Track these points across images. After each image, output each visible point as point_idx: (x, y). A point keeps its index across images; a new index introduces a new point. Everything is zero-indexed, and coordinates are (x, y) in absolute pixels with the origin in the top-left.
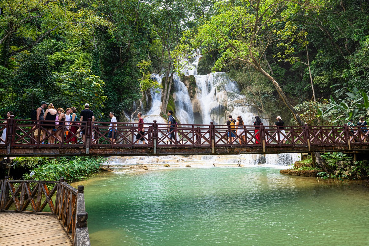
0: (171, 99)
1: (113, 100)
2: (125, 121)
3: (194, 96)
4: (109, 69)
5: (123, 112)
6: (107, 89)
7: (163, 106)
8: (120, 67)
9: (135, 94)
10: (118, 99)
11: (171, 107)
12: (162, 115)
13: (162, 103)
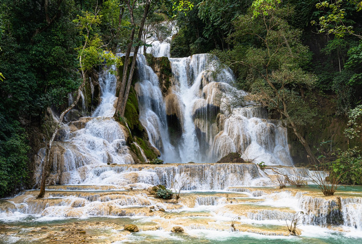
0: (132, 92)
1: (27, 88)
3: (168, 89)
4: (23, 31)
6: (16, 66)
7: (120, 102)
8: (45, 31)
9: (70, 80)
10: (39, 86)
11: (132, 105)
12: (117, 118)
13: (117, 98)
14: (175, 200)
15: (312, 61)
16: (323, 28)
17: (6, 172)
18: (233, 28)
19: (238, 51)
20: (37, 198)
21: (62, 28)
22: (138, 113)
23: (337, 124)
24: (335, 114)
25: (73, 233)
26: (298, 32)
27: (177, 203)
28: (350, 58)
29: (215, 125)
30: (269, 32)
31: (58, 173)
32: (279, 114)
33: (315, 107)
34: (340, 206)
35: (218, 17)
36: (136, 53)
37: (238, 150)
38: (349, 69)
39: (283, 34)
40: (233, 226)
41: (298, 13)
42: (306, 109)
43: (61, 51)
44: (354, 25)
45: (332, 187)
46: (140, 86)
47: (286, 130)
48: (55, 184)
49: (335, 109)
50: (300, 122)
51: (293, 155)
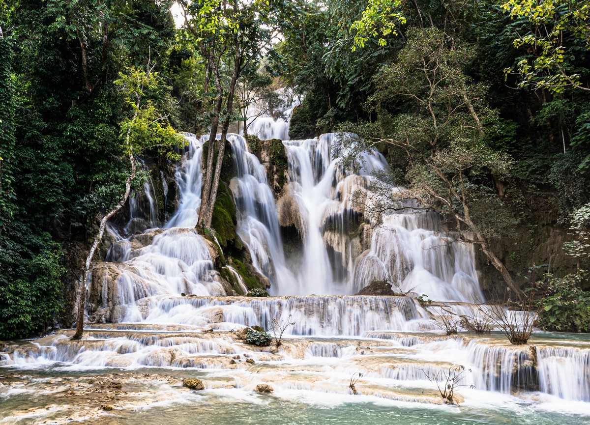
0: (224, 192)
1: (58, 184)
2: (106, 242)
3: (282, 187)
6: (43, 153)
7: (204, 207)
10: (78, 182)
11: (224, 211)
12: (200, 229)
13: (201, 200)
22: (235, 223)
24: (556, 221)
28: (580, 130)
29: (356, 241)
33: (522, 211)
38: (578, 148)
46: (238, 183)
50: (491, 234)
51: (485, 288)
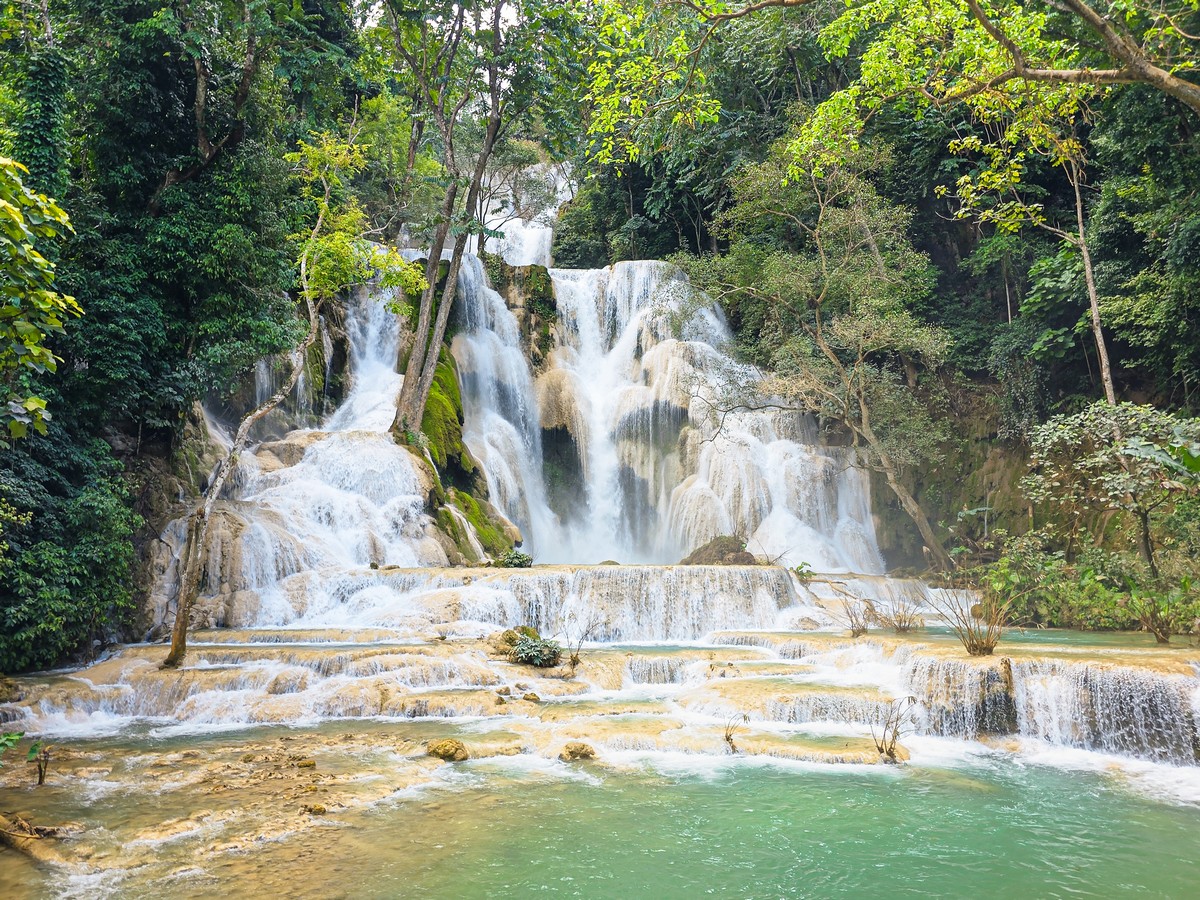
0: (444, 361)
1: (135, 343)
3: (545, 356)
4: (128, 177)
5: (199, 408)
6: (105, 276)
7: (410, 391)
8: (195, 178)
9: (267, 321)
10: (173, 337)
11: (443, 398)
12: (401, 433)
13: (402, 377)
14: (567, 669)
15: (935, 291)
16: (965, 205)
17: (65, 593)
18: (729, 194)
19: (740, 261)
20: (161, 668)
21: (246, 173)
22: (461, 421)
23: (1002, 463)
24: (996, 435)
25: (278, 768)
26: (903, 214)
27: (573, 676)
28: (1035, 288)
30: (827, 211)
31: (221, 592)
32: (848, 431)
33: (945, 415)
34: (1009, 682)
35: (688, 162)
36: (459, 252)
37: (740, 528)
38: (1031, 316)
39: (860, 218)
40: (728, 739)
41: (902, 160)
42: (922, 420)
43: (242, 238)
44: (1045, 201)
45: (989, 633)
46: (467, 344)
47: (868, 478)
48: (214, 627)
49: (996, 422)
50: (905, 457)
